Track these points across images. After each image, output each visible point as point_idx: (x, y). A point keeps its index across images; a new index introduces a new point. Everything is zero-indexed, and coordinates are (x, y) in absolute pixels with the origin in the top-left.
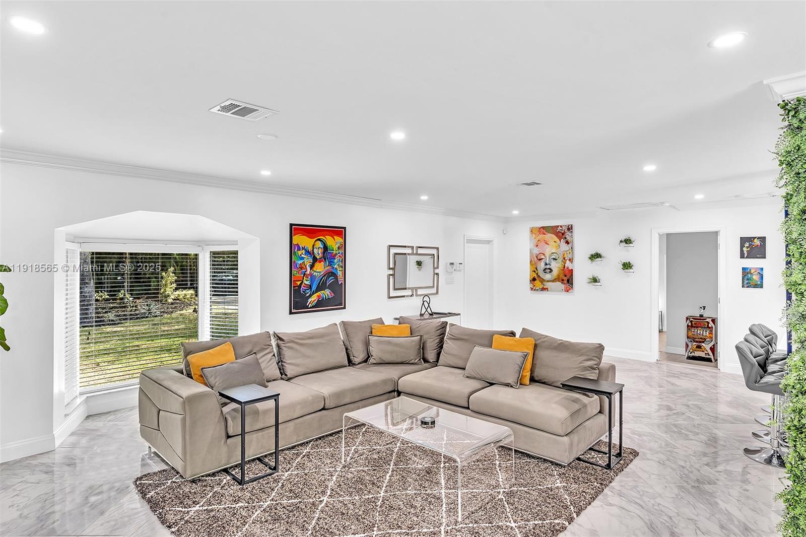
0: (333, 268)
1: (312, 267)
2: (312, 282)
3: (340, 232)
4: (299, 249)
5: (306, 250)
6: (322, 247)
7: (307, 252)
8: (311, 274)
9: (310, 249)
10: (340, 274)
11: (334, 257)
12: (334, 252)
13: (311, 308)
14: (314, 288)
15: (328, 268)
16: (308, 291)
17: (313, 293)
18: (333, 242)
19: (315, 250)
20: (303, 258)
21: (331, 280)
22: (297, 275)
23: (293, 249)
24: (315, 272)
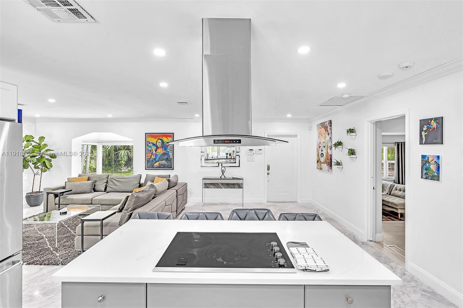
0: (167, 151)
1: (156, 150)
2: (156, 157)
3: (171, 135)
4: (150, 143)
5: (153, 144)
6: (161, 142)
7: (154, 144)
8: (155, 154)
9: (155, 143)
10: (171, 154)
13: (155, 168)
14: (157, 159)
15: (164, 151)
16: (154, 161)
17: (157, 161)
18: (167, 140)
19: (157, 143)
20: (151, 147)
21: (166, 157)
23: (147, 143)
24: (157, 153)
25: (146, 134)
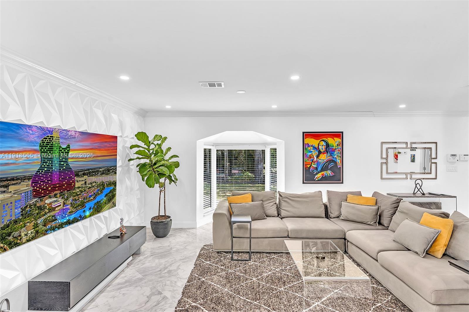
0: (333, 157)
1: (318, 157)
2: (318, 165)
3: (339, 135)
4: (309, 146)
5: (313, 147)
6: (325, 145)
7: (315, 148)
8: (317, 161)
9: (316, 146)
10: (339, 161)
11: (334, 150)
12: (334, 148)
13: (317, 181)
14: (319, 169)
15: (329, 157)
16: (315, 171)
17: (319, 173)
18: (333, 142)
19: (320, 147)
20: (311, 152)
21: (332, 164)
22: (308, 161)
23: (305, 146)
24: (320, 159)
25: (303, 133)
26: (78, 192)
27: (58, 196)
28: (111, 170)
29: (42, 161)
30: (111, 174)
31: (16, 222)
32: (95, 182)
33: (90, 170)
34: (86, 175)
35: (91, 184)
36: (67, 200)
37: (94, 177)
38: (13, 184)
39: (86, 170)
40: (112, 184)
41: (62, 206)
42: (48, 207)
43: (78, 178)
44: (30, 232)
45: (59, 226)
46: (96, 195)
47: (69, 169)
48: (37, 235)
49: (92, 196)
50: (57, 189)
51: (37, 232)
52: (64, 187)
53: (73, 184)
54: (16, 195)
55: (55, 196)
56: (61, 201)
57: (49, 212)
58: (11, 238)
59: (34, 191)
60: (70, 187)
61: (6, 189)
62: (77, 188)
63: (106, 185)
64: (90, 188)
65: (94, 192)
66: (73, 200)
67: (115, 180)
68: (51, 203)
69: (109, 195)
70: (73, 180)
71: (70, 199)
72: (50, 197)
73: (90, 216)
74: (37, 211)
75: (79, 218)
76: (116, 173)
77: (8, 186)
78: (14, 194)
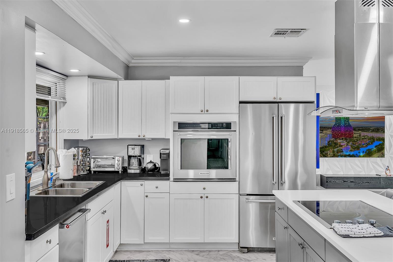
26: (355, 140)
27: (344, 139)
28: (380, 129)
29: (336, 120)
30: (380, 132)
31: (326, 147)
32: (367, 136)
33: (363, 128)
34: (360, 130)
35: (364, 136)
36: (349, 142)
37: (366, 132)
38: (325, 130)
39: (360, 128)
40: (381, 140)
41: (346, 145)
42: (339, 144)
43: (355, 132)
44: (331, 153)
45: (344, 156)
46: (368, 145)
47: (349, 126)
48: (334, 156)
49: (365, 144)
50: (343, 136)
51: (334, 155)
52: (347, 135)
53: (352, 134)
54: (326, 135)
55: (342, 139)
56: (345, 143)
57: (339, 147)
58: (324, 153)
59: (333, 134)
60: (351, 136)
61: (322, 132)
62: (354, 137)
63: (375, 139)
64: (363, 139)
65: (366, 142)
66: (352, 144)
67: (383, 137)
68: (340, 143)
69: (378, 147)
70: (352, 132)
71: (351, 143)
72: (340, 139)
73: (363, 157)
74: (334, 145)
75: (356, 156)
76: (384, 132)
77: (323, 131)
78: (325, 134)
